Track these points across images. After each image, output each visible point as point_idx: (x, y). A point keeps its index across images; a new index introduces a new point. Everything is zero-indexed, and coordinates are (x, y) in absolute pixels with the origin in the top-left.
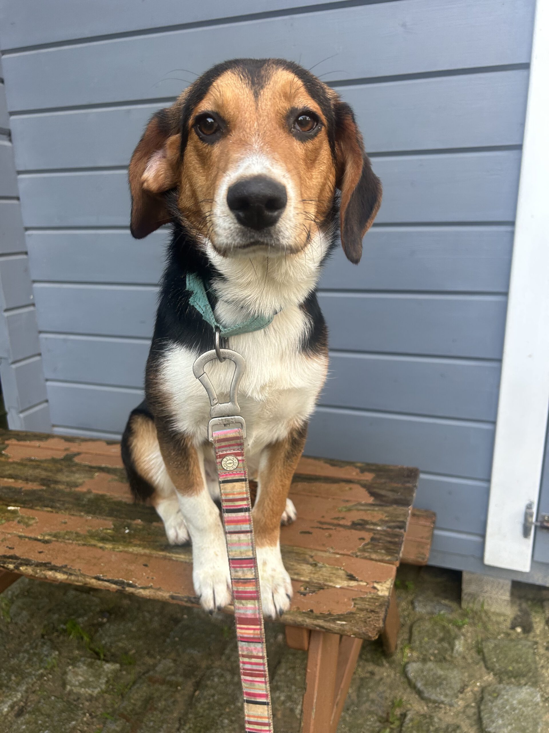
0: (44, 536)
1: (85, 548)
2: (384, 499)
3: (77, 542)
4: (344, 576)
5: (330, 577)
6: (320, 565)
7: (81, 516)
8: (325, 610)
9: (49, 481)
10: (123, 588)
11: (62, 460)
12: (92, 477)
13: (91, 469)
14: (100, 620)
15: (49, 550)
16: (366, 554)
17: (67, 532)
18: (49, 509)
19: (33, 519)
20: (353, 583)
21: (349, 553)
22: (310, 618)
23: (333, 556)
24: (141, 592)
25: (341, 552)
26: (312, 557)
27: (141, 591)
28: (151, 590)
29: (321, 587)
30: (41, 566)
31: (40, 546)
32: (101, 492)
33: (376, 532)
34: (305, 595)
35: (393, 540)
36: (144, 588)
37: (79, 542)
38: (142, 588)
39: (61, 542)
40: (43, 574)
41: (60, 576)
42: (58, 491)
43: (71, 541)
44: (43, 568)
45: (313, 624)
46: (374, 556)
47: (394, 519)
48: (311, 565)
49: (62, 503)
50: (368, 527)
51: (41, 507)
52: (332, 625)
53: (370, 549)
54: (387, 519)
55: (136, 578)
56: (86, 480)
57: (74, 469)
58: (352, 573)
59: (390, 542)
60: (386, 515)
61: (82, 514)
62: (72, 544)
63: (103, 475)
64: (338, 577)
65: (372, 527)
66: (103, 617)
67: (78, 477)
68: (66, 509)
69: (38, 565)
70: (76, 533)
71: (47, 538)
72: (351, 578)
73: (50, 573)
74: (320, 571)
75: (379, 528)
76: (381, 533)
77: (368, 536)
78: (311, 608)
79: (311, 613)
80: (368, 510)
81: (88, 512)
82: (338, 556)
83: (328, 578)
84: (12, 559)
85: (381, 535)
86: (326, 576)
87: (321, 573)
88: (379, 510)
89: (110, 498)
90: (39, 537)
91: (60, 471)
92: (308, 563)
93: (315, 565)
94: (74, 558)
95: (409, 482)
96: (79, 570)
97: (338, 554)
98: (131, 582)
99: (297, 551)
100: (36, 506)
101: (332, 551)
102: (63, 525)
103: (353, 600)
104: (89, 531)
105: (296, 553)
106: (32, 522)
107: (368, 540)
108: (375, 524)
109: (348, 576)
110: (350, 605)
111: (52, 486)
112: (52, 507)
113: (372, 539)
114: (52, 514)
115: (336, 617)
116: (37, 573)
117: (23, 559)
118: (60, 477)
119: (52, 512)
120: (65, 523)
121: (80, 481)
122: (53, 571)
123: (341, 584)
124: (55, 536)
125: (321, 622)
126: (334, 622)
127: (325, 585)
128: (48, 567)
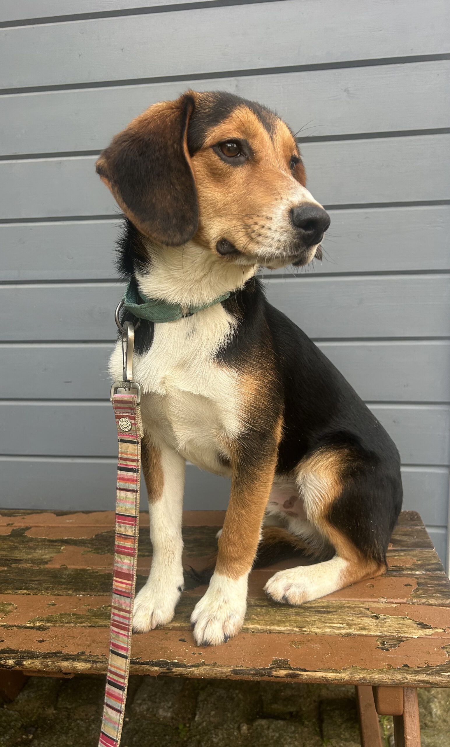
0: (34, 622)
1: (96, 630)
2: (403, 543)
3: (81, 625)
4: (415, 626)
5: (400, 628)
6: (382, 616)
7: (68, 595)
8: (420, 662)
9: (7, 560)
10: (168, 669)
11: (10, 536)
12: (59, 552)
13: (52, 543)
14: (24, 737)
15: (51, 637)
16: (424, 600)
17: (61, 615)
18: (25, 591)
19: (10, 604)
20: (429, 632)
21: (404, 601)
22: (410, 674)
23: (389, 605)
24: (193, 672)
25: (396, 601)
26: (368, 609)
27: (193, 669)
28: (204, 667)
29: (400, 640)
30: (50, 657)
31: (37, 635)
32: (79, 567)
33: (418, 577)
34: (387, 650)
35: (440, 583)
36: (197, 666)
37: (84, 624)
38: (192, 666)
39: (61, 626)
40: (56, 666)
41: (81, 666)
42: (25, 570)
43: (73, 625)
44: (54, 659)
45: (415, 681)
46: (432, 601)
47: (427, 562)
48: (372, 617)
49: (36, 583)
50: (405, 572)
51: (12, 589)
52: (438, 678)
53: (423, 594)
54: (419, 562)
55: (179, 656)
56: (53, 555)
57: (31, 544)
58: (421, 621)
59: (439, 585)
60: (415, 559)
61: (70, 592)
62: (75, 627)
63: (71, 548)
64: (408, 626)
65: (409, 572)
66: (27, 733)
67: (39, 553)
68: (47, 589)
69: (46, 656)
70: (74, 615)
71: (38, 624)
72: (424, 626)
73: (65, 664)
74: (386, 622)
75: (417, 573)
76: (424, 577)
77: (413, 582)
78: (405, 664)
79: (407, 668)
80: (395, 556)
81: (77, 590)
82: (394, 605)
83: (399, 629)
84: (7, 653)
85: (425, 579)
86: (396, 628)
87: (387, 624)
88: (405, 555)
89: (93, 572)
90: (28, 625)
91: (14, 548)
92: (368, 617)
93: (377, 618)
94: (88, 642)
95: (417, 525)
96: (102, 655)
97: (393, 603)
98: (176, 661)
99: (348, 605)
100: (6, 590)
101: (383, 600)
102: (51, 606)
103: (443, 648)
104: (89, 610)
105: (348, 607)
106: (9, 608)
107: (415, 586)
108: (411, 569)
109: (418, 624)
110: (445, 655)
111: (13, 565)
112: (26, 589)
113: (418, 584)
114: (29, 596)
115: (438, 668)
116: (47, 666)
117: (22, 652)
118: (17, 555)
119: (29, 594)
120: (54, 605)
121: (47, 556)
122: (71, 661)
123: (417, 633)
124: (48, 621)
125: (424, 677)
126: (439, 674)
127: (402, 637)
128: (60, 657)
